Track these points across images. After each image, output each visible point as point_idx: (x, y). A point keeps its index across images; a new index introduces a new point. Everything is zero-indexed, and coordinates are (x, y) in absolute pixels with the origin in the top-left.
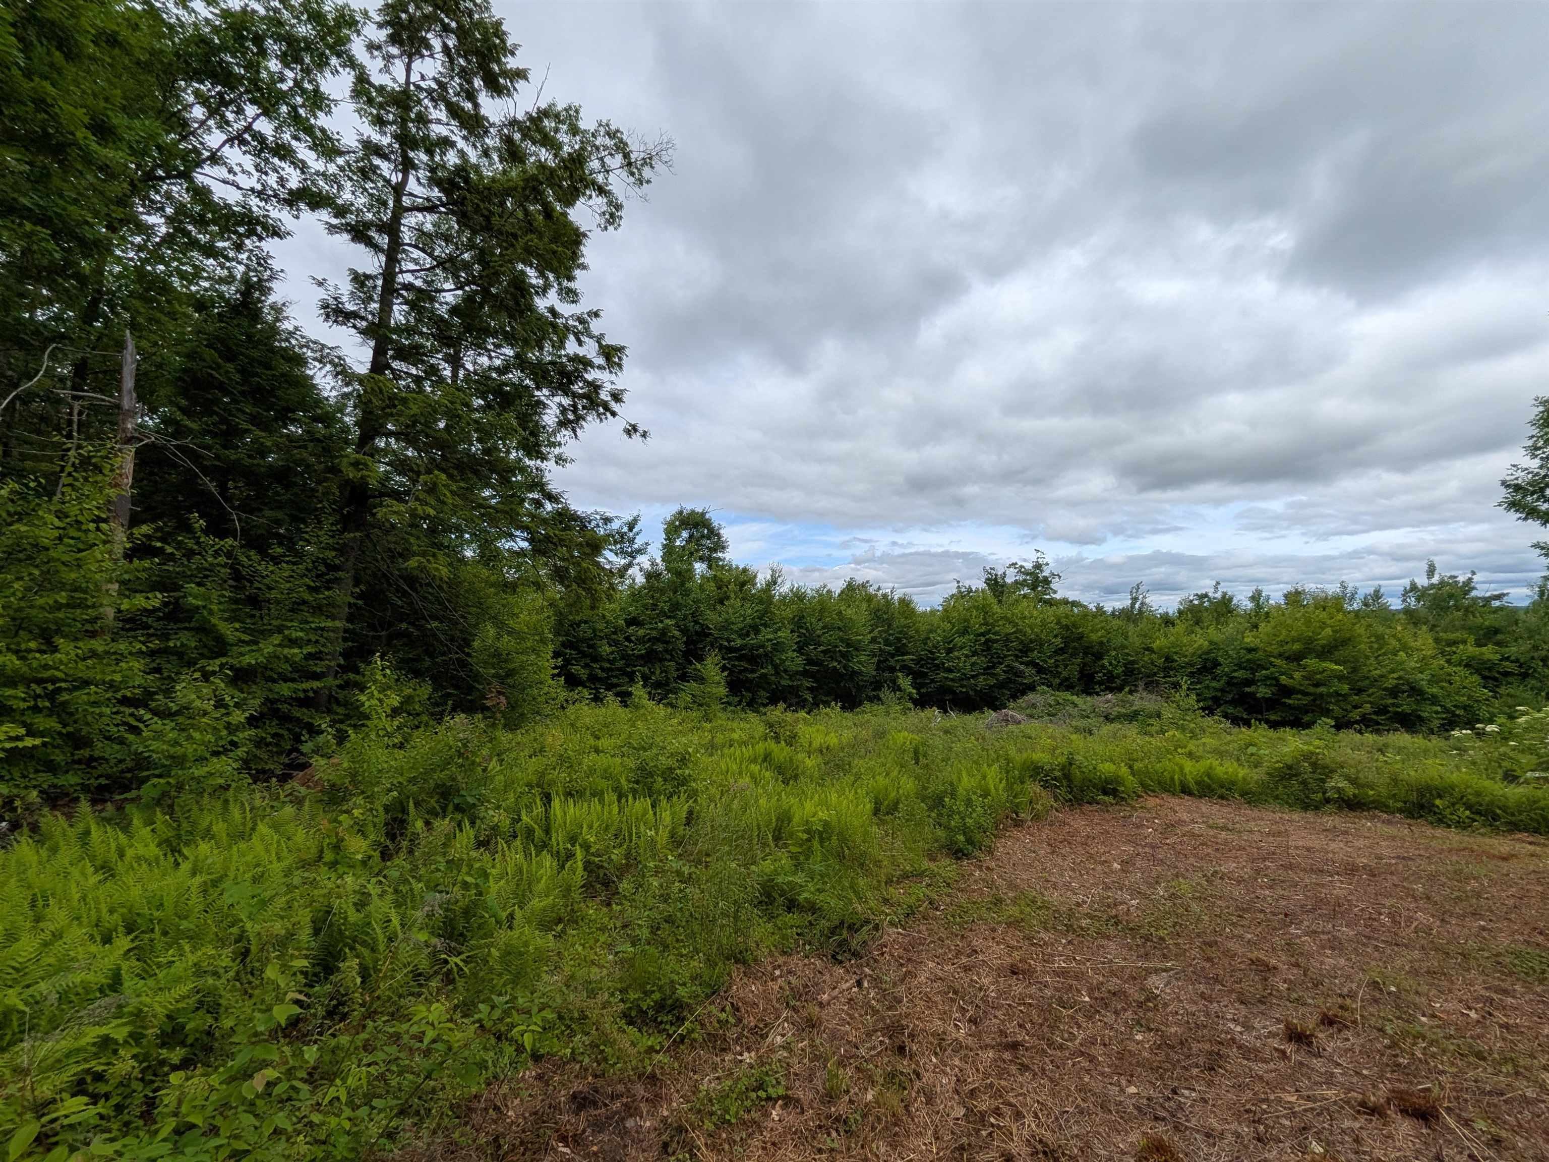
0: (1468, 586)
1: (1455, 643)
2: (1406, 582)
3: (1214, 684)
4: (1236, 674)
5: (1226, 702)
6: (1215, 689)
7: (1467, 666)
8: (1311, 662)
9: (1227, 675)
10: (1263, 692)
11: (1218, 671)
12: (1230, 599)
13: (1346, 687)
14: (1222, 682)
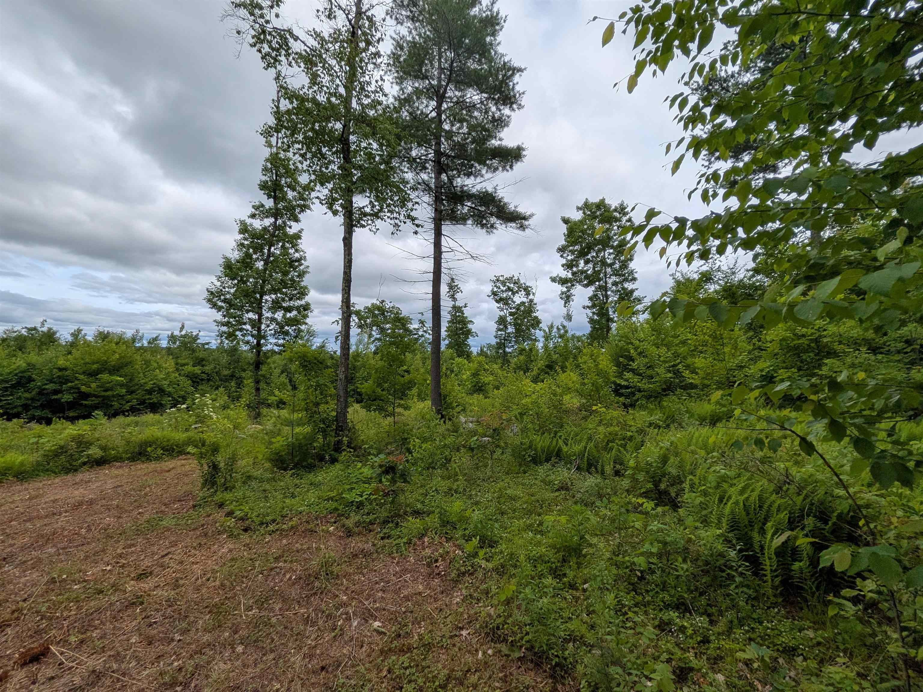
0: (197, 337)
1: (184, 365)
2: (170, 333)
3: (27, 395)
4: (47, 387)
5: (35, 408)
6: (27, 399)
7: (187, 376)
8: (105, 377)
9: (39, 387)
10: (67, 398)
11: (32, 385)
12: (55, 333)
13: (124, 390)
14: (34, 393)
